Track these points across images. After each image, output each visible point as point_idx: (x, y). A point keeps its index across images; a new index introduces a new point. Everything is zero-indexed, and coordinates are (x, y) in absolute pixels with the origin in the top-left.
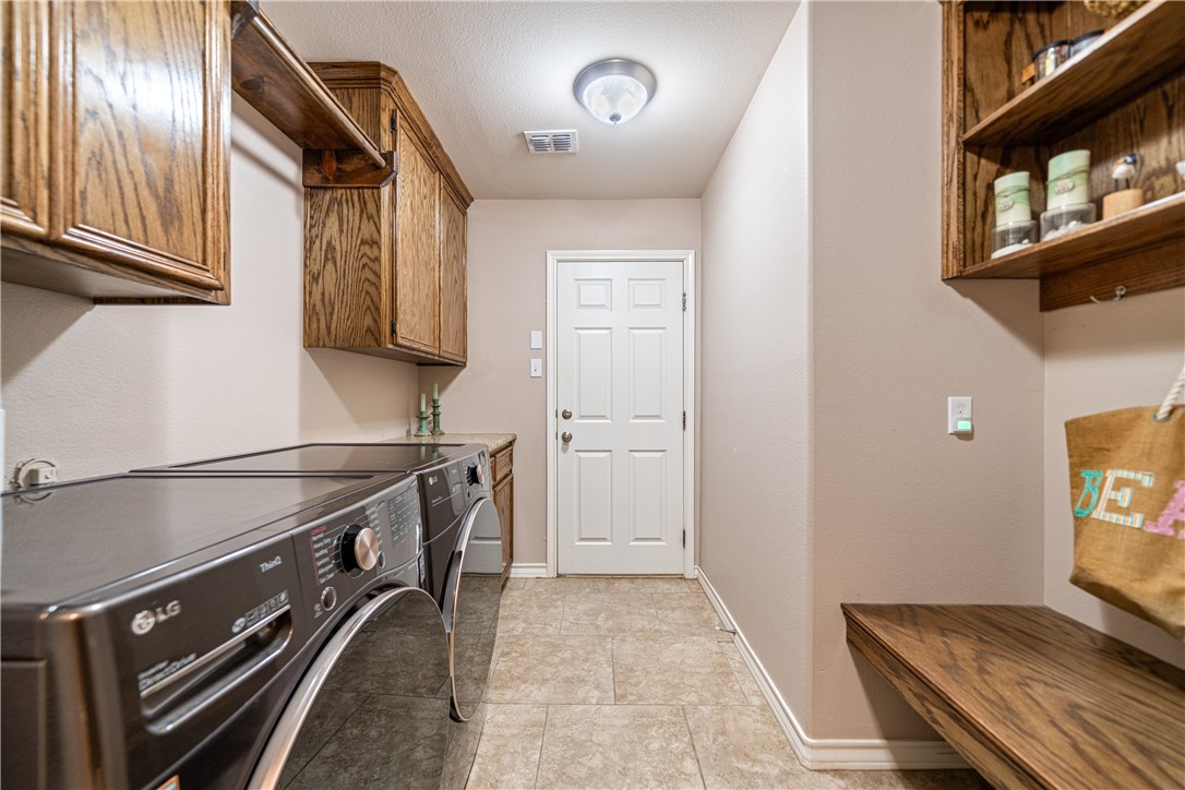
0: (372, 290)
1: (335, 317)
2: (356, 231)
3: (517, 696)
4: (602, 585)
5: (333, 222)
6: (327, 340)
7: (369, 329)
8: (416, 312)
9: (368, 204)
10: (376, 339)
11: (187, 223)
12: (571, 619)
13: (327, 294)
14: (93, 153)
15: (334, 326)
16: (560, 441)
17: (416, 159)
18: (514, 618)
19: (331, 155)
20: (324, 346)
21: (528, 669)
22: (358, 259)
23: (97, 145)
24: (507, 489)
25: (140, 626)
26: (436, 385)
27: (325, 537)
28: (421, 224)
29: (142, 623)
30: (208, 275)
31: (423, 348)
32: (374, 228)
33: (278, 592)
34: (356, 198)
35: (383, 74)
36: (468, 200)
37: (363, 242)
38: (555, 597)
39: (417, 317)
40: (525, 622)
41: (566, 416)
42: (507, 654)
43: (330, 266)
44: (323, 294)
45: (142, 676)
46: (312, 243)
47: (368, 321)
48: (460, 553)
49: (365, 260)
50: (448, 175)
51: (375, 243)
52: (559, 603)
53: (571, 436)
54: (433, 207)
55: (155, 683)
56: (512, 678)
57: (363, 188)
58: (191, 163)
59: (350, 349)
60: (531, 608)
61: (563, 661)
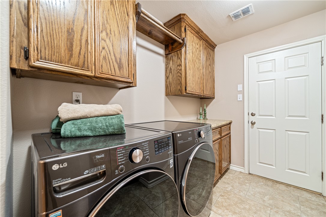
0: (180, 78)
1: (172, 87)
2: (176, 63)
3: (223, 214)
4: (270, 183)
5: (171, 62)
6: (170, 93)
7: (179, 90)
8: (194, 83)
9: (179, 55)
10: (181, 92)
11: (125, 68)
12: (252, 193)
13: (170, 82)
14: (104, 57)
15: (171, 89)
16: (250, 124)
17: (194, 38)
18: (228, 184)
19: (170, 45)
20: (170, 95)
21: (229, 205)
22: (177, 71)
23: (105, 55)
24: (228, 139)
25: (54, 168)
26: (205, 105)
27: (123, 150)
28: (196, 57)
29: (55, 167)
30: (130, 79)
31: (196, 94)
32: (180, 61)
33: (102, 165)
34: (176, 54)
35: (182, 17)
36: (215, 46)
37: (178, 66)
38: (246, 181)
39: (195, 84)
40: (232, 187)
41: (253, 115)
42: (223, 196)
43: (171, 74)
44: (169, 82)
45: (53, 181)
46: (167, 69)
47: (179, 87)
48: (190, 160)
49: (178, 70)
50: (207, 40)
51: (180, 65)
52: (248, 184)
53: (255, 123)
54: (200, 51)
55: (57, 183)
56: (223, 206)
57: (178, 51)
58: (125, 54)
59: (175, 95)
60: (235, 182)
61: (244, 208)
